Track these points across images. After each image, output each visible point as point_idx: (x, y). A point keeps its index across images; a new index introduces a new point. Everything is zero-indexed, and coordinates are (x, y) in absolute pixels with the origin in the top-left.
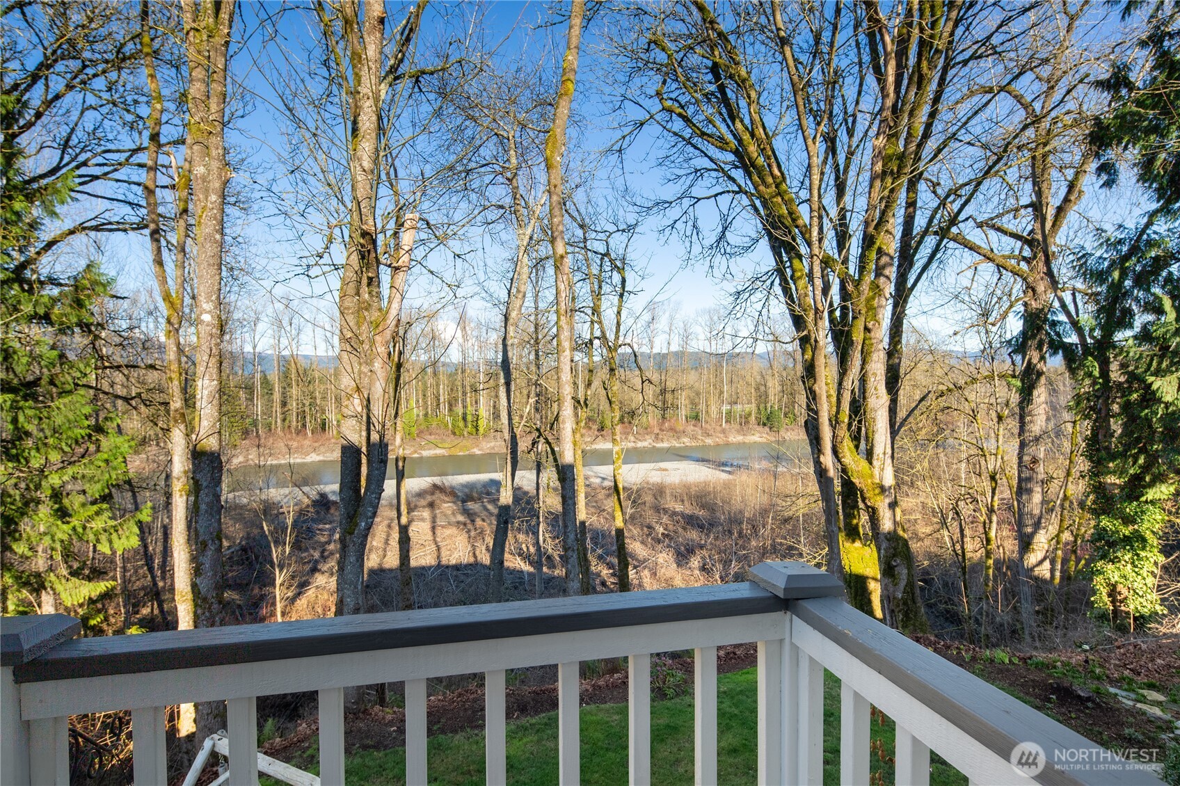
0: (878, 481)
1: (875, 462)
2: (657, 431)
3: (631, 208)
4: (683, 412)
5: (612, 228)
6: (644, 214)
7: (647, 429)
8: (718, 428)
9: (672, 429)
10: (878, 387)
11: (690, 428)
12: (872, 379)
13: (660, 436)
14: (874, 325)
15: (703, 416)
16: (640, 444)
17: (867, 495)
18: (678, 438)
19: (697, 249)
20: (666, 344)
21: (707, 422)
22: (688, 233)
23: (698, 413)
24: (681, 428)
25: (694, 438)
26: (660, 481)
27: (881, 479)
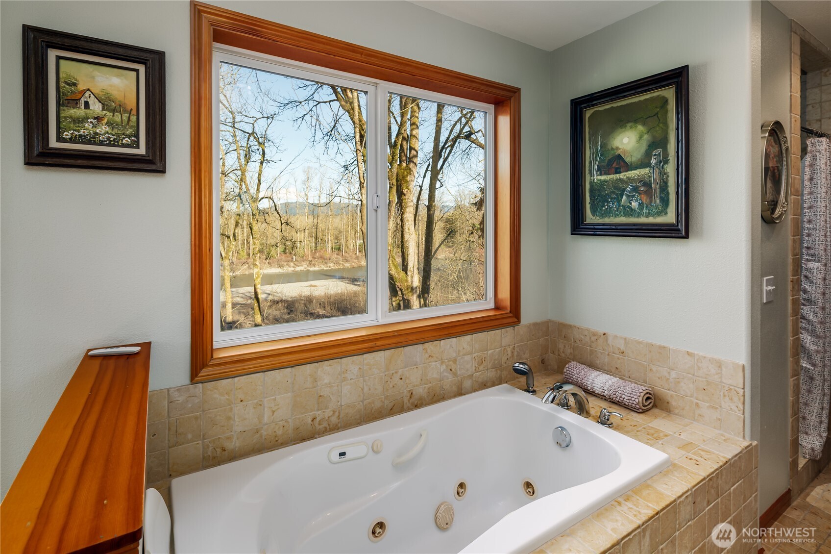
0: (410, 284)
1: (409, 273)
2: (310, 258)
3: (271, 102)
4: (329, 245)
5: (259, 115)
6: (282, 108)
7: (303, 258)
8: (354, 256)
9: (321, 257)
10: (410, 229)
11: (334, 256)
12: (407, 224)
13: (313, 263)
14: (407, 191)
15: (343, 248)
16: (298, 269)
17: (404, 293)
18: (326, 263)
19: (319, 135)
20: (318, 197)
21: (346, 252)
22: (314, 124)
23: (340, 246)
24: (328, 256)
25: (337, 263)
26: (309, 294)
27: (412, 282)
